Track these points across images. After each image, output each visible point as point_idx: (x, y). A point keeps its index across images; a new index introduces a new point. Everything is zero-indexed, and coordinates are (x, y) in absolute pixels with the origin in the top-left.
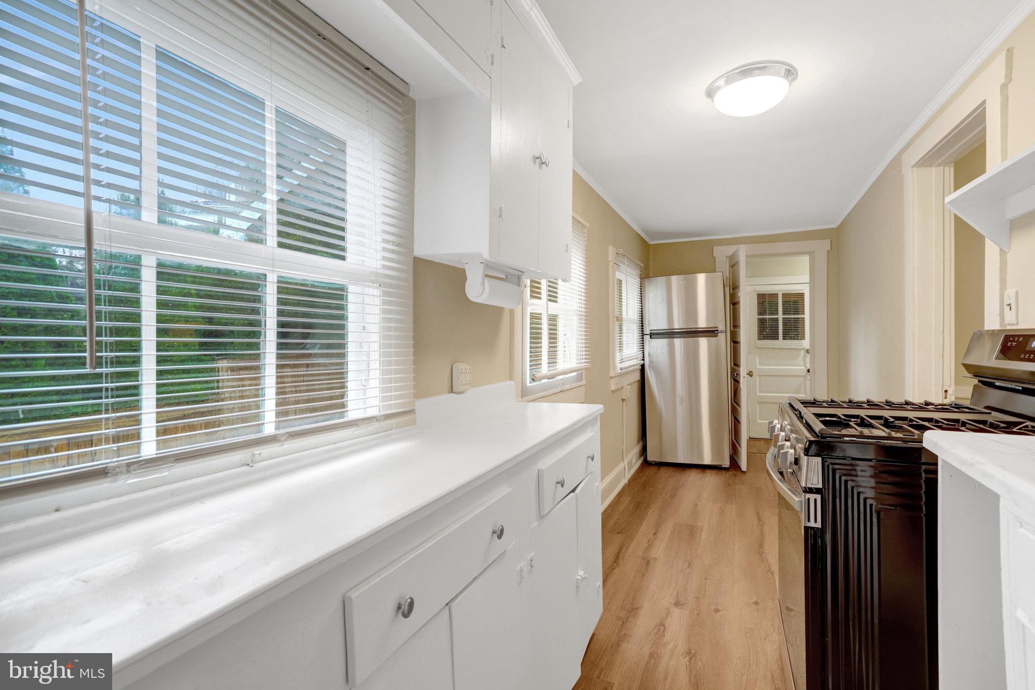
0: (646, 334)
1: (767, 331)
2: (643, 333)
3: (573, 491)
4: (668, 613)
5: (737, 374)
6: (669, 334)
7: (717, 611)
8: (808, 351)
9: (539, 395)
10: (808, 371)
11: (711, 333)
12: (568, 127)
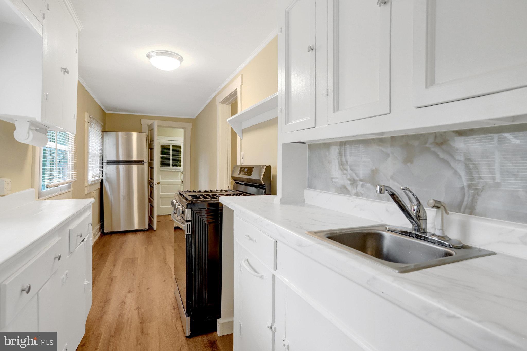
0: (104, 163)
1: (165, 163)
2: (102, 162)
3: (83, 241)
4: (126, 296)
5: (153, 183)
6: (117, 163)
7: (148, 289)
8: (182, 173)
9: (48, 196)
10: (183, 182)
11: (139, 163)
12: (76, 53)
